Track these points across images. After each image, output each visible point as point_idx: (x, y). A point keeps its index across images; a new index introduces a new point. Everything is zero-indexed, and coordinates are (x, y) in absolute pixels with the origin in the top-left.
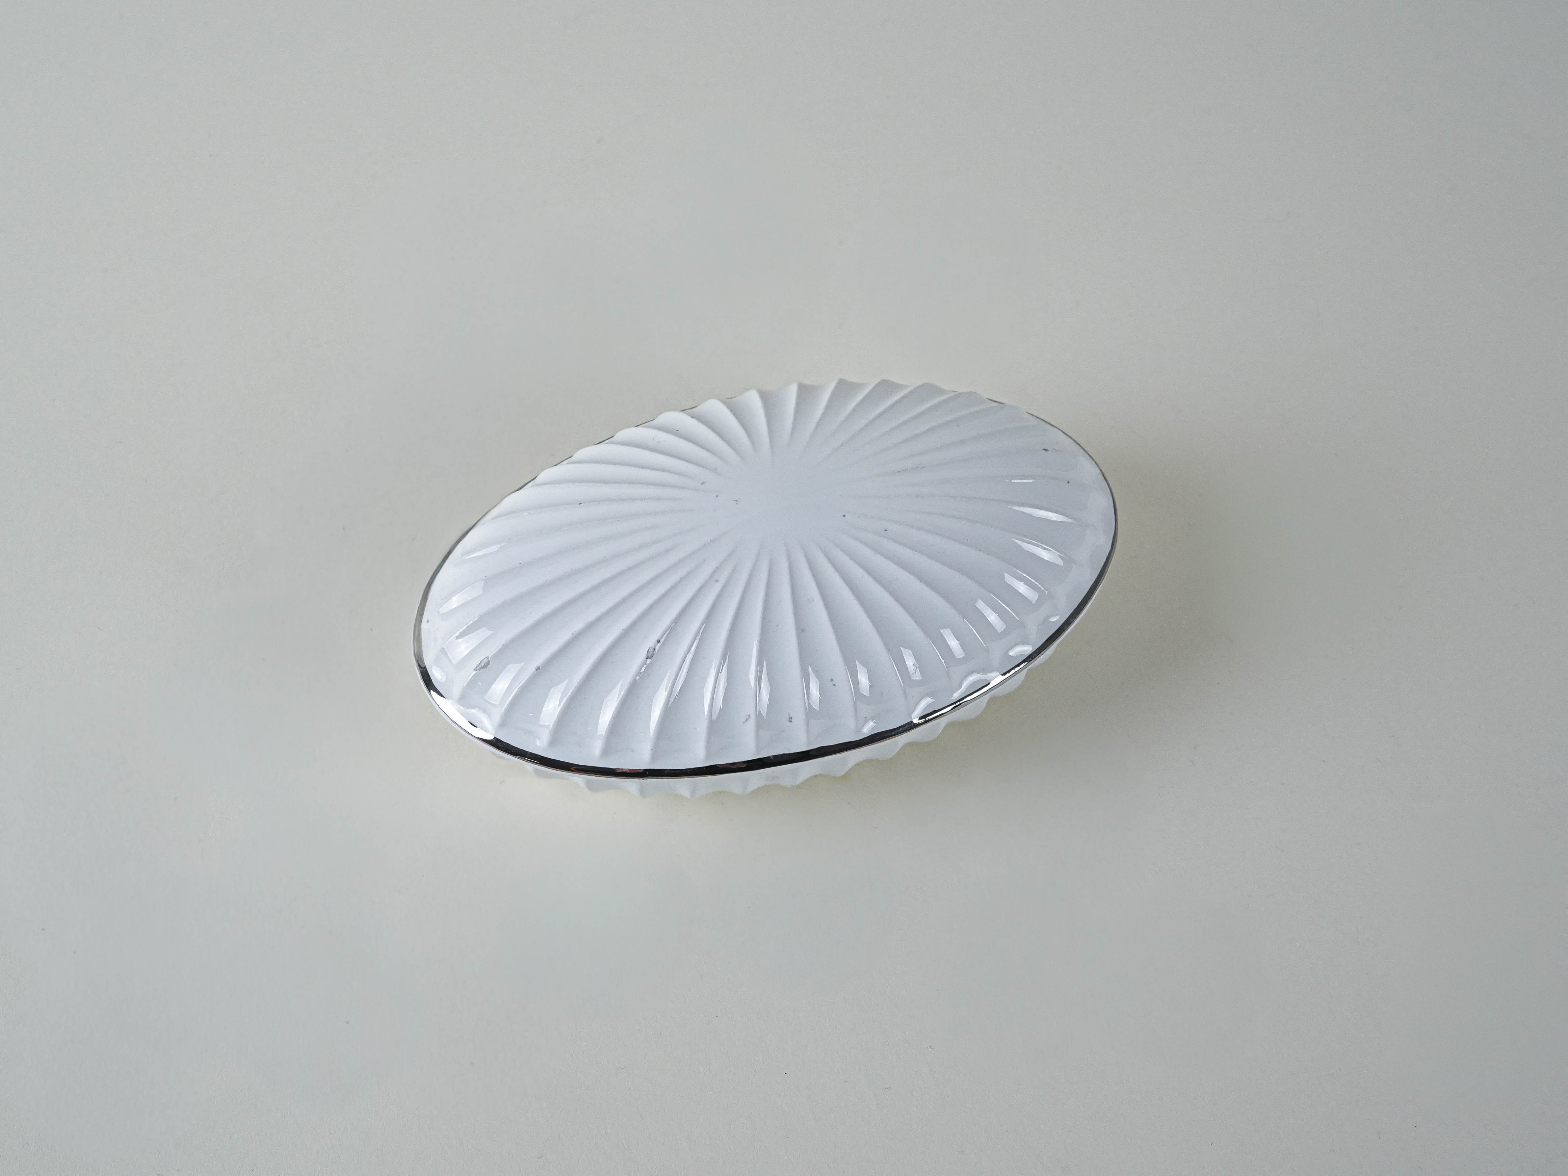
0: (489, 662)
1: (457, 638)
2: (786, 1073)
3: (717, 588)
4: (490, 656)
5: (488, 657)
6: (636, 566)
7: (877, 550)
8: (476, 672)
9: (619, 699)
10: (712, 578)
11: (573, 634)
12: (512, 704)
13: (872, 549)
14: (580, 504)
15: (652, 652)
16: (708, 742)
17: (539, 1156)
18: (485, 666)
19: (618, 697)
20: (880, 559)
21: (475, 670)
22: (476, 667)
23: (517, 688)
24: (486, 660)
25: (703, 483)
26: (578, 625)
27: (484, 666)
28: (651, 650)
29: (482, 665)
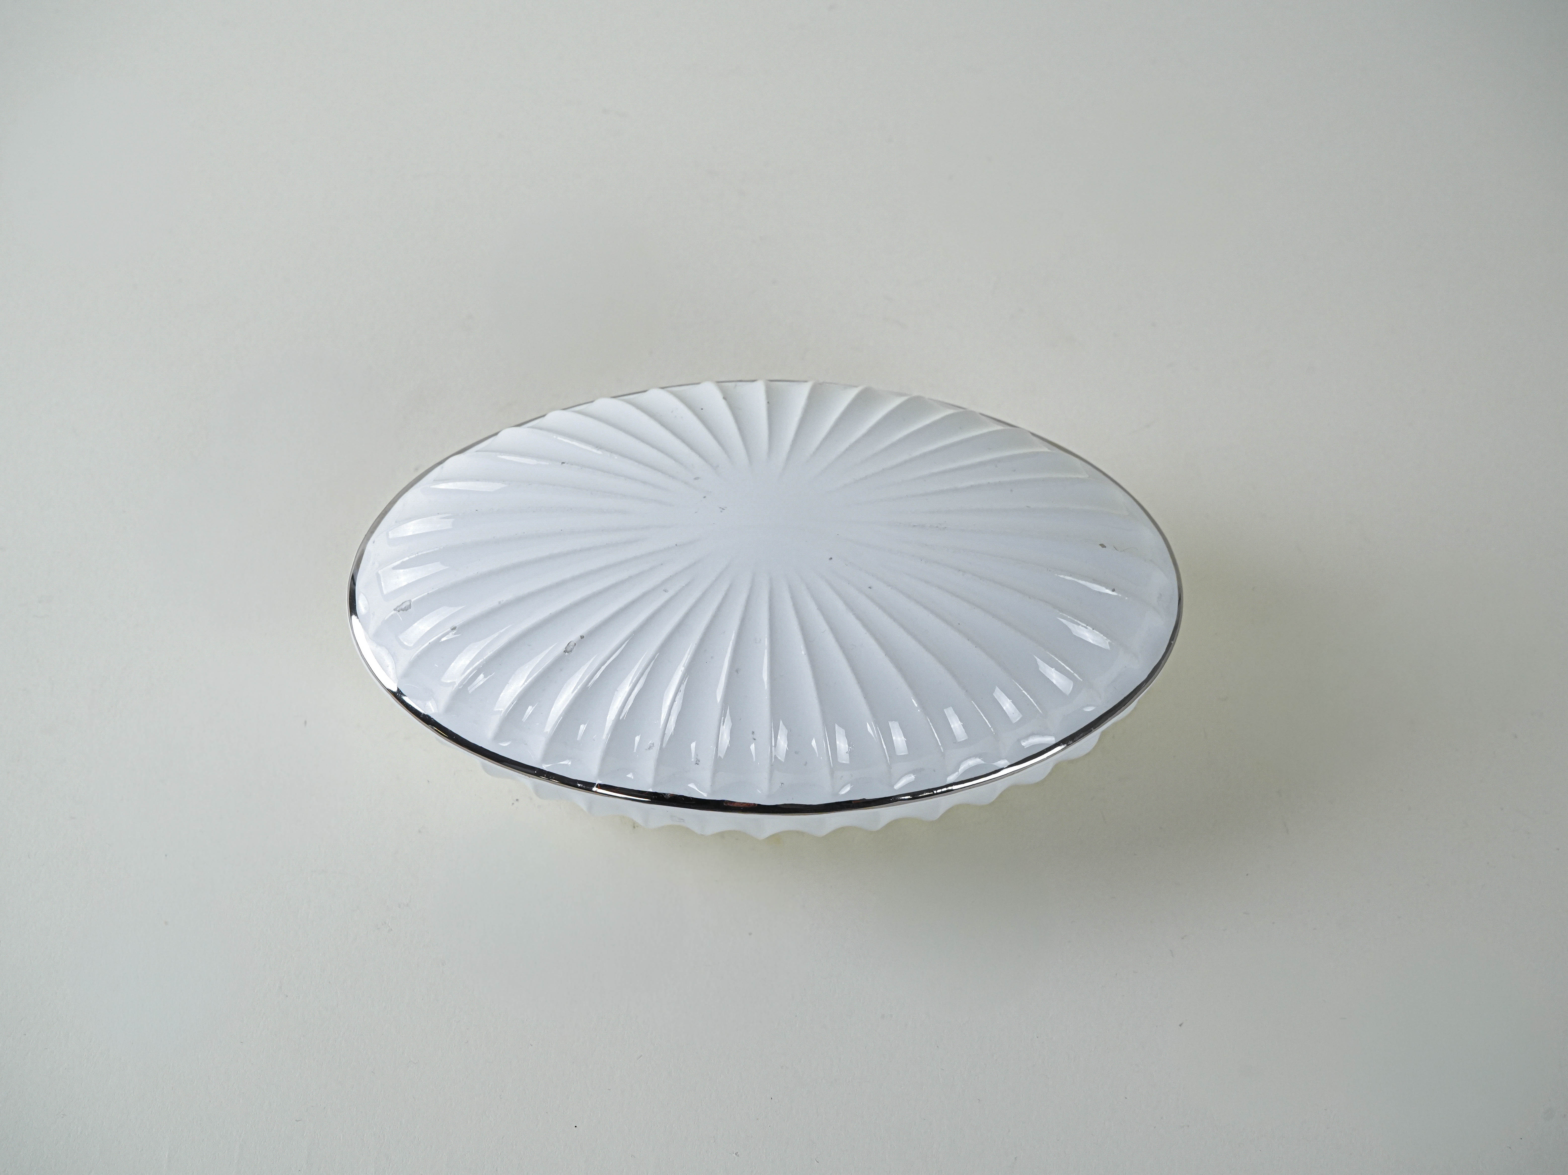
0: (410, 607)
1: (395, 568)
2: (576, 1127)
3: (665, 597)
4: (413, 600)
5: (410, 601)
6: (589, 549)
7: (851, 607)
8: (395, 612)
9: (524, 686)
10: (662, 586)
11: (500, 602)
12: (419, 657)
13: (846, 603)
14: (563, 463)
15: (571, 647)
16: (604, 760)
17: (298, 1120)
18: (406, 609)
19: (524, 684)
20: (851, 618)
21: (394, 610)
22: (397, 608)
23: (428, 643)
24: (408, 603)
25: (696, 479)
26: (507, 596)
27: (404, 609)
28: (572, 644)
29: (403, 607)
